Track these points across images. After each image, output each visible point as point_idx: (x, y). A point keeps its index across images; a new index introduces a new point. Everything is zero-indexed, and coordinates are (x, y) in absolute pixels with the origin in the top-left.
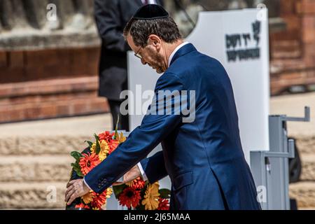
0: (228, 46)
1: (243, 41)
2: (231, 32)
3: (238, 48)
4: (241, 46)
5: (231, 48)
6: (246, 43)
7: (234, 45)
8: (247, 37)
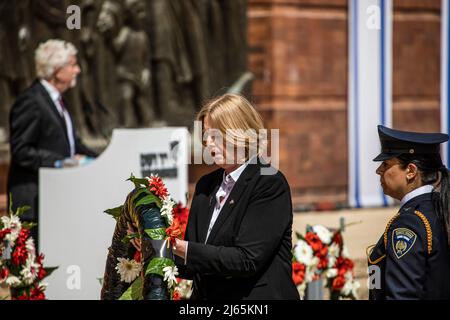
0: (143, 165)
1: (159, 160)
2: (147, 151)
3: (153, 167)
4: (158, 165)
5: (146, 168)
6: (163, 163)
7: (150, 164)
8: (164, 156)
